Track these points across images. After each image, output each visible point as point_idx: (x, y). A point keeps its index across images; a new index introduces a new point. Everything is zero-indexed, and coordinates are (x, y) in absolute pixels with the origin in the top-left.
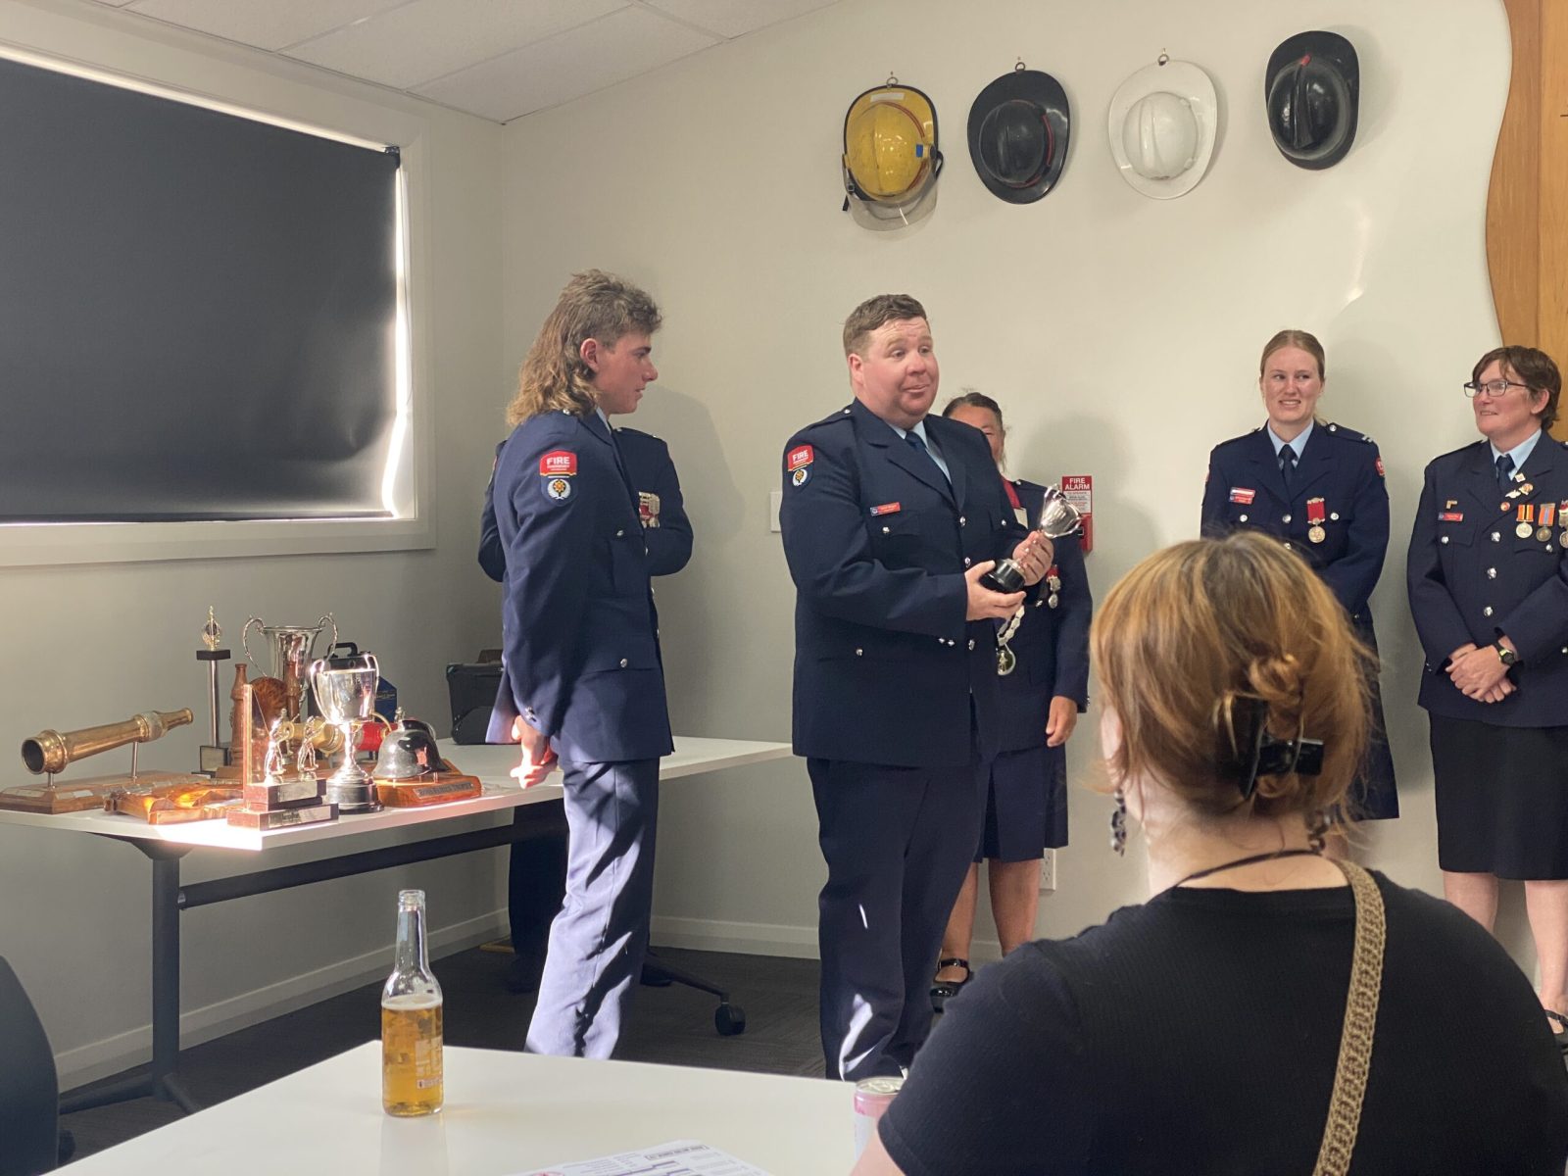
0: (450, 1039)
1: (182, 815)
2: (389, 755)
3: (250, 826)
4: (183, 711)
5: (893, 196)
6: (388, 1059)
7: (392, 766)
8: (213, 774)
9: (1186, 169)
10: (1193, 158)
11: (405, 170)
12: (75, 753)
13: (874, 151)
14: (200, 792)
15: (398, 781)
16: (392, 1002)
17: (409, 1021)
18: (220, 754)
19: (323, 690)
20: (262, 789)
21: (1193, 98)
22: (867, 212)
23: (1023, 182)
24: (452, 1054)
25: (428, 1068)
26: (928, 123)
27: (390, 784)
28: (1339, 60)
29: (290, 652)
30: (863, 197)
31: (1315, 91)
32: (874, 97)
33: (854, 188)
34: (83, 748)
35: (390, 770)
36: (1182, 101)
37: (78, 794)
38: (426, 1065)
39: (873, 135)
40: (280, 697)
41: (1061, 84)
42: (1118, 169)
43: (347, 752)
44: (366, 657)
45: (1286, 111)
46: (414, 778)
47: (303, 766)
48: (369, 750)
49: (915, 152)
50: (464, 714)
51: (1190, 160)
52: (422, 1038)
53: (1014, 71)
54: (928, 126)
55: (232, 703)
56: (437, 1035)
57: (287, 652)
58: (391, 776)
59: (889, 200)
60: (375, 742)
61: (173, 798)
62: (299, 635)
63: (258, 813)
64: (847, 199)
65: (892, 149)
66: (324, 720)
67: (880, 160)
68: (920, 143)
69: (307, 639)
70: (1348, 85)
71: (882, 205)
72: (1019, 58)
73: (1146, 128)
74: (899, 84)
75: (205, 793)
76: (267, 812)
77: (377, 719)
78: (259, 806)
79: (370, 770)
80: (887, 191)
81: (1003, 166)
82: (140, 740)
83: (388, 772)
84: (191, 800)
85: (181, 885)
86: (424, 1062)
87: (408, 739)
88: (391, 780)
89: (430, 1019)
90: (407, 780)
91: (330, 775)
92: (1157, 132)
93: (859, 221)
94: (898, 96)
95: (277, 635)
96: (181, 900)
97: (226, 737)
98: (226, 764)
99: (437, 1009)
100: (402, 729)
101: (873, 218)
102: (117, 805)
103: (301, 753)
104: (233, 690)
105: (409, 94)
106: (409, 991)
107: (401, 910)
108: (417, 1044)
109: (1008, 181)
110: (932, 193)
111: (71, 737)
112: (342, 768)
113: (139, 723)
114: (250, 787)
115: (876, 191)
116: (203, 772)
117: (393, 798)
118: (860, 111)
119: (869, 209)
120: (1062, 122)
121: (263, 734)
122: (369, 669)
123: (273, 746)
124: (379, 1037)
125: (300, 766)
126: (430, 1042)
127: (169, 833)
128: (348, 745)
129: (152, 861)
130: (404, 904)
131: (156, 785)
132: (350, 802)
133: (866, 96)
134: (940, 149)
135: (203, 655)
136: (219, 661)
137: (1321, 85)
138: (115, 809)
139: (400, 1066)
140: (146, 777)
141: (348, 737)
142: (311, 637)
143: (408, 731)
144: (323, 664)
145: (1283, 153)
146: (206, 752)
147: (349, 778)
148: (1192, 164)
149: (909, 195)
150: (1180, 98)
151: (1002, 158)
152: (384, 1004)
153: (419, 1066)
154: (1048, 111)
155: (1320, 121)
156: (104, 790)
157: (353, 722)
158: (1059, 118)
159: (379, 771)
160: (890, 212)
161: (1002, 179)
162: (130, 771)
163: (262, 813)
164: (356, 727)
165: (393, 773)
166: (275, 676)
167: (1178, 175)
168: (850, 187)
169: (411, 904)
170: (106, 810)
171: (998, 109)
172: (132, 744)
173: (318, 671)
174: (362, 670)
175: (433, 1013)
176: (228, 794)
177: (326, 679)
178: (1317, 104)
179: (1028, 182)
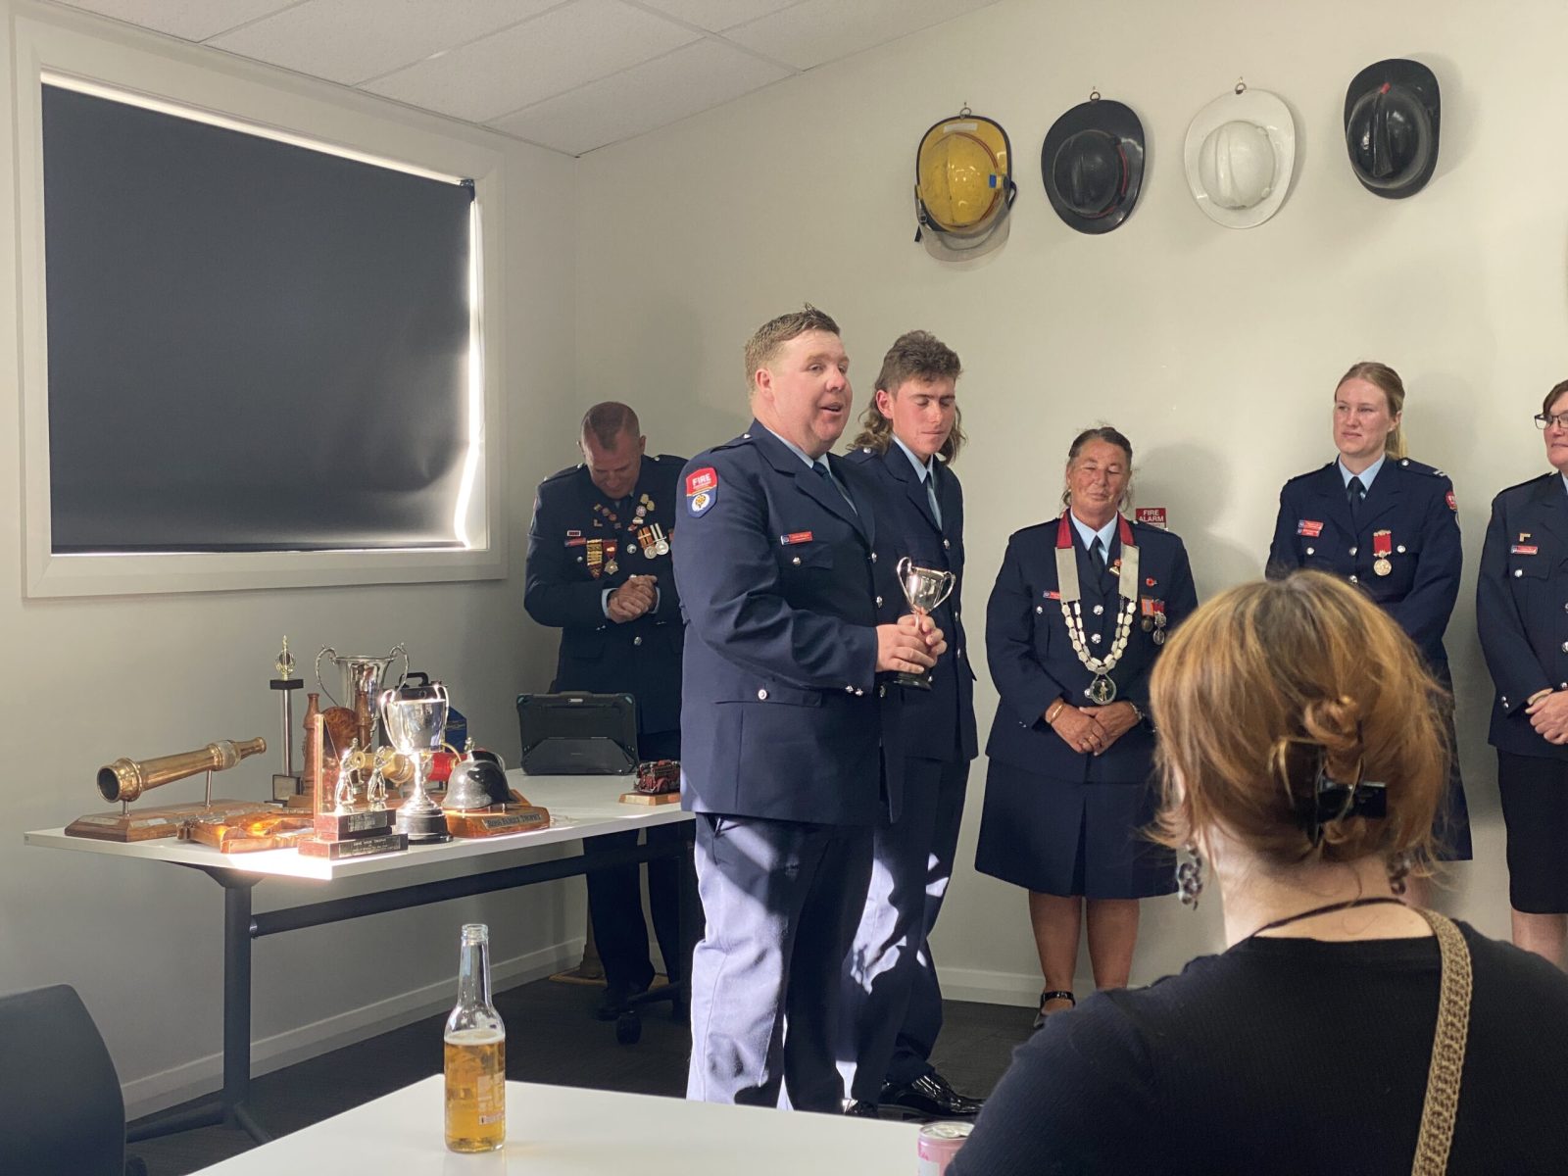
0: (513, 1074)
1: (253, 844)
2: (458, 785)
3: (320, 855)
4: (256, 740)
5: (966, 226)
6: (450, 1094)
7: (462, 796)
8: (285, 803)
9: (1263, 199)
10: (1270, 187)
11: (479, 202)
12: (149, 781)
13: (947, 182)
14: (272, 821)
15: (467, 812)
16: (455, 1037)
17: (472, 1056)
18: (292, 783)
19: (394, 719)
20: (333, 818)
21: (1269, 127)
22: (939, 244)
23: (1097, 212)
24: (515, 1089)
25: (491, 1102)
26: (1001, 154)
27: (459, 814)
28: (1419, 88)
29: (362, 682)
30: (936, 227)
31: (1395, 120)
32: (947, 128)
33: (927, 219)
34: (158, 776)
35: (461, 799)
36: (1259, 129)
37: (152, 822)
38: (487, 1101)
39: (945, 166)
40: (352, 726)
41: (1135, 111)
42: (1194, 199)
43: (417, 781)
44: (436, 687)
45: (1366, 140)
46: (483, 809)
47: (373, 796)
48: (438, 781)
49: (988, 182)
50: (534, 746)
51: (1267, 189)
52: (485, 1074)
53: (1088, 100)
54: (1001, 156)
55: (305, 732)
56: (500, 1070)
57: (359, 681)
58: (460, 807)
59: (962, 231)
60: (445, 772)
61: (245, 827)
62: (371, 665)
63: (329, 843)
64: (919, 230)
65: (965, 179)
66: (394, 750)
67: (953, 190)
68: (993, 173)
69: (378, 669)
70: (1429, 113)
71: (953, 235)
72: (1094, 88)
73: (1223, 157)
74: (972, 114)
75: (277, 821)
76: (337, 842)
77: (447, 750)
78: (330, 836)
79: (440, 800)
80: (962, 220)
81: (1077, 195)
82: (214, 769)
83: (457, 802)
84: (263, 828)
85: (252, 914)
86: (484, 1099)
87: (477, 770)
88: (460, 811)
89: (492, 1054)
90: (476, 810)
91: (400, 805)
92: (1234, 161)
93: (933, 254)
94: (972, 126)
95: (349, 665)
96: (253, 927)
97: (299, 766)
98: (298, 793)
99: (500, 1044)
100: (471, 759)
101: (946, 250)
102: (190, 834)
103: (372, 783)
104: (305, 720)
105: (486, 128)
106: (472, 1026)
107: (464, 944)
108: (480, 1079)
109: (1081, 211)
110: (1006, 219)
111: (145, 766)
112: (412, 798)
113: (213, 751)
114: (321, 817)
115: (948, 221)
116: (276, 801)
117: (463, 828)
118: (934, 141)
119: (941, 240)
120: (1136, 152)
121: (333, 764)
122: (439, 699)
123: (344, 775)
124: (441, 1071)
125: (370, 796)
126: (492, 1078)
127: (242, 862)
128: (418, 775)
129: (224, 888)
130: (467, 938)
131: (230, 814)
132: (420, 832)
133: (939, 127)
134: (1013, 180)
135: (276, 684)
136: (293, 691)
137: (1401, 114)
138: (188, 837)
139: (463, 1102)
140: (221, 805)
141: (417, 768)
142: (382, 666)
143: (478, 762)
144: (394, 694)
145: (1363, 183)
146: (278, 781)
147: (418, 809)
148: (1270, 193)
149: (981, 226)
150: (1257, 127)
151: (1076, 189)
152: (449, 1038)
153: (482, 1102)
154: (1123, 140)
155: (1401, 151)
156: (177, 818)
157: (422, 752)
158: (1134, 147)
159: (450, 802)
160: (963, 243)
161: (1076, 209)
162: (204, 800)
163: (333, 842)
164: (426, 757)
165: (462, 803)
166: (347, 706)
167: (1254, 206)
168: (923, 218)
169: (474, 939)
170: (180, 838)
171: (1073, 138)
172: (205, 773)
173: (388, 701)
174: (432, 700)
175: (496, 1048)
176: (299, 824)
177: (396, 709)
178: (1397, 132)
179: (1102, 212)
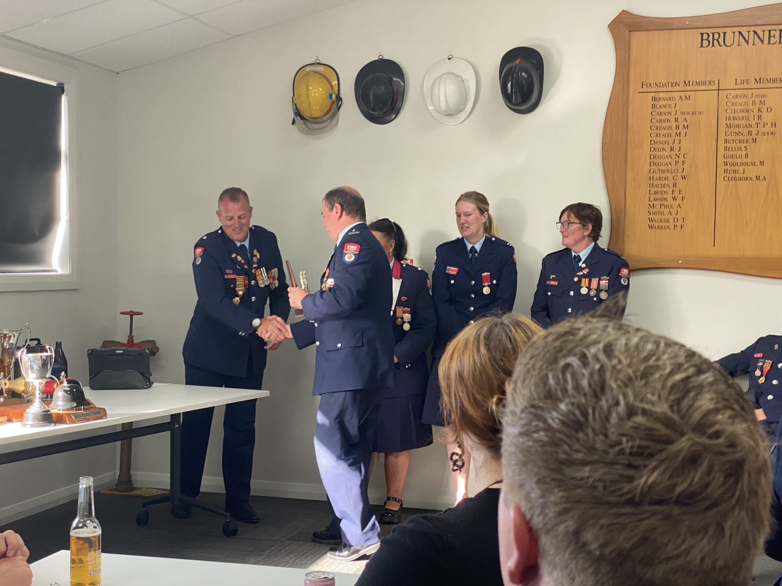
2: (58, 397)
5: (317, 118)
7: (60, 403)
9: (461, 111)
10: (465, 105)
11: (66, 95)
13: (308, 96)
15: (63, 411)
19: (25, 364)
21: (463, 77)
22: (304, 126)
23: (382, 114)
26: (335, 83)
28: (535, 62)
29: (5, 343)
30: (302, 118)
31: (523, 76)
32: (308, 69)
33: (298, 113)
36: (459, 78)
39: (307, 88)
41: (400, 66)
42: (428, 109)
43: (37, 395)
44: (48, 347)
45: (509, 85)
48: (48, 395)
49: (328, 96)
50: (96, 375)
51: (463, 107)
53: (377, 59)
58: (60, 408)
59: (315, 120)
60: (51, 390)
62: (10, 334)
64: (294, 118)
65: (317, 95)
66: (24, 379)
67: (311, 99)
68: (331, 93)
69: (14, 336)
70: (539, 74)
71: (312, 122)
72: (380, 53)
73: (442, 90)
74: (321, 62)
77: (51, 378)
79: (49, 404)
80: (315, 115)
83: (58, 406)
87: (69, 389)
88: (60, 410)
90: (68, 410)
92: (447, 93)
93: (300, 130)
94: (320, 69)
100: (65, 384)
101: (307, 129)
105: (70, 57)
106: (84, 527)
107: (81, 487)
109: (374, 113)
110: (336, 117)
112: (34, 404)
115: (309, 115)
117: (60, 419)
118: (302, 75)
119: (305, 124)
120: (401, 85)
122: (49, 354)
128: (37, 392)
130: (82, 484)
133: (304, 68)
134: (341, 96)
137: (526, 74)
141: (37, 388)
142: (17, 335)
143: (69, 385)
144: (25, 351)
145: (508, 106)
147: (38, 409)
148: (464, 109)
149: (325, 118)
150: (458, 76)
151: (371, 102)
154: (394, 79)
155: (525, 91)
157: (40, 381)
158: (400, 83)
159: (54, 405)
160: (316, 126)
161: (372, 112)
164: (42, 383)
165: (61, 406)
167: (457, 114)
168: (296, 113)
169: (86, 484)
171: (370, 77)
173: (22, 354)
174: (45, 354)
177: (27, 358)
178: (524, 82)
179: (385, 113)
